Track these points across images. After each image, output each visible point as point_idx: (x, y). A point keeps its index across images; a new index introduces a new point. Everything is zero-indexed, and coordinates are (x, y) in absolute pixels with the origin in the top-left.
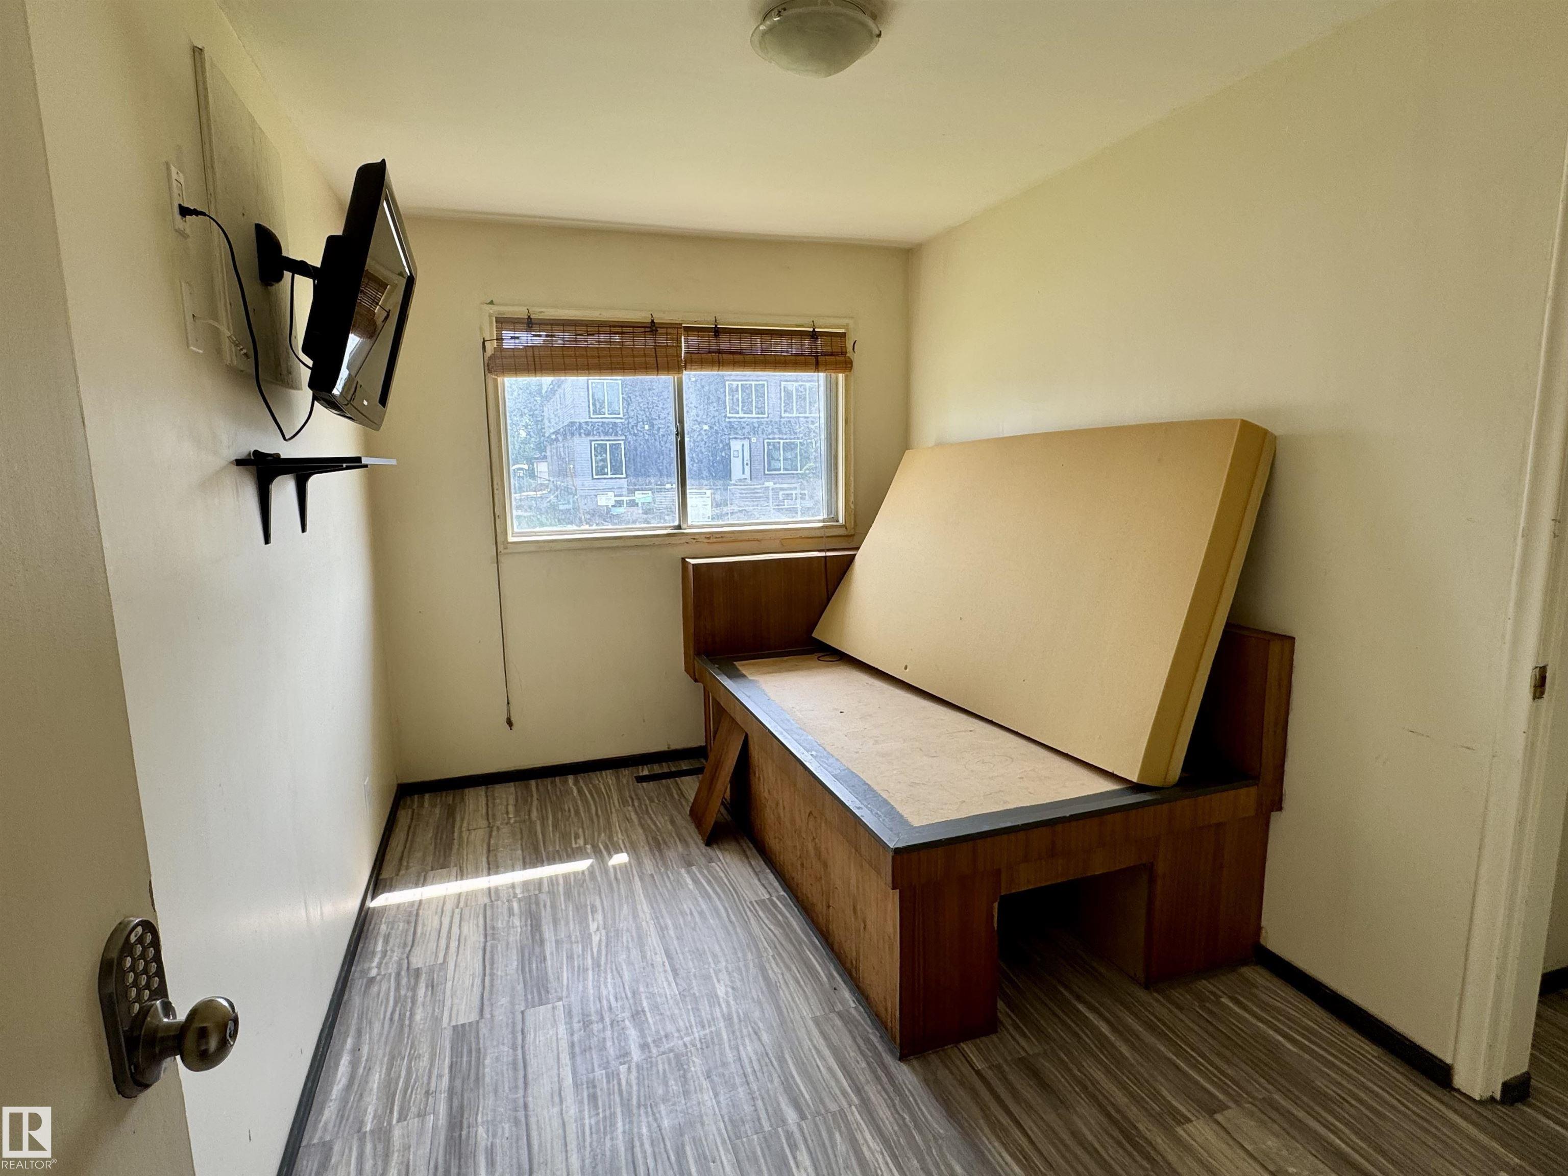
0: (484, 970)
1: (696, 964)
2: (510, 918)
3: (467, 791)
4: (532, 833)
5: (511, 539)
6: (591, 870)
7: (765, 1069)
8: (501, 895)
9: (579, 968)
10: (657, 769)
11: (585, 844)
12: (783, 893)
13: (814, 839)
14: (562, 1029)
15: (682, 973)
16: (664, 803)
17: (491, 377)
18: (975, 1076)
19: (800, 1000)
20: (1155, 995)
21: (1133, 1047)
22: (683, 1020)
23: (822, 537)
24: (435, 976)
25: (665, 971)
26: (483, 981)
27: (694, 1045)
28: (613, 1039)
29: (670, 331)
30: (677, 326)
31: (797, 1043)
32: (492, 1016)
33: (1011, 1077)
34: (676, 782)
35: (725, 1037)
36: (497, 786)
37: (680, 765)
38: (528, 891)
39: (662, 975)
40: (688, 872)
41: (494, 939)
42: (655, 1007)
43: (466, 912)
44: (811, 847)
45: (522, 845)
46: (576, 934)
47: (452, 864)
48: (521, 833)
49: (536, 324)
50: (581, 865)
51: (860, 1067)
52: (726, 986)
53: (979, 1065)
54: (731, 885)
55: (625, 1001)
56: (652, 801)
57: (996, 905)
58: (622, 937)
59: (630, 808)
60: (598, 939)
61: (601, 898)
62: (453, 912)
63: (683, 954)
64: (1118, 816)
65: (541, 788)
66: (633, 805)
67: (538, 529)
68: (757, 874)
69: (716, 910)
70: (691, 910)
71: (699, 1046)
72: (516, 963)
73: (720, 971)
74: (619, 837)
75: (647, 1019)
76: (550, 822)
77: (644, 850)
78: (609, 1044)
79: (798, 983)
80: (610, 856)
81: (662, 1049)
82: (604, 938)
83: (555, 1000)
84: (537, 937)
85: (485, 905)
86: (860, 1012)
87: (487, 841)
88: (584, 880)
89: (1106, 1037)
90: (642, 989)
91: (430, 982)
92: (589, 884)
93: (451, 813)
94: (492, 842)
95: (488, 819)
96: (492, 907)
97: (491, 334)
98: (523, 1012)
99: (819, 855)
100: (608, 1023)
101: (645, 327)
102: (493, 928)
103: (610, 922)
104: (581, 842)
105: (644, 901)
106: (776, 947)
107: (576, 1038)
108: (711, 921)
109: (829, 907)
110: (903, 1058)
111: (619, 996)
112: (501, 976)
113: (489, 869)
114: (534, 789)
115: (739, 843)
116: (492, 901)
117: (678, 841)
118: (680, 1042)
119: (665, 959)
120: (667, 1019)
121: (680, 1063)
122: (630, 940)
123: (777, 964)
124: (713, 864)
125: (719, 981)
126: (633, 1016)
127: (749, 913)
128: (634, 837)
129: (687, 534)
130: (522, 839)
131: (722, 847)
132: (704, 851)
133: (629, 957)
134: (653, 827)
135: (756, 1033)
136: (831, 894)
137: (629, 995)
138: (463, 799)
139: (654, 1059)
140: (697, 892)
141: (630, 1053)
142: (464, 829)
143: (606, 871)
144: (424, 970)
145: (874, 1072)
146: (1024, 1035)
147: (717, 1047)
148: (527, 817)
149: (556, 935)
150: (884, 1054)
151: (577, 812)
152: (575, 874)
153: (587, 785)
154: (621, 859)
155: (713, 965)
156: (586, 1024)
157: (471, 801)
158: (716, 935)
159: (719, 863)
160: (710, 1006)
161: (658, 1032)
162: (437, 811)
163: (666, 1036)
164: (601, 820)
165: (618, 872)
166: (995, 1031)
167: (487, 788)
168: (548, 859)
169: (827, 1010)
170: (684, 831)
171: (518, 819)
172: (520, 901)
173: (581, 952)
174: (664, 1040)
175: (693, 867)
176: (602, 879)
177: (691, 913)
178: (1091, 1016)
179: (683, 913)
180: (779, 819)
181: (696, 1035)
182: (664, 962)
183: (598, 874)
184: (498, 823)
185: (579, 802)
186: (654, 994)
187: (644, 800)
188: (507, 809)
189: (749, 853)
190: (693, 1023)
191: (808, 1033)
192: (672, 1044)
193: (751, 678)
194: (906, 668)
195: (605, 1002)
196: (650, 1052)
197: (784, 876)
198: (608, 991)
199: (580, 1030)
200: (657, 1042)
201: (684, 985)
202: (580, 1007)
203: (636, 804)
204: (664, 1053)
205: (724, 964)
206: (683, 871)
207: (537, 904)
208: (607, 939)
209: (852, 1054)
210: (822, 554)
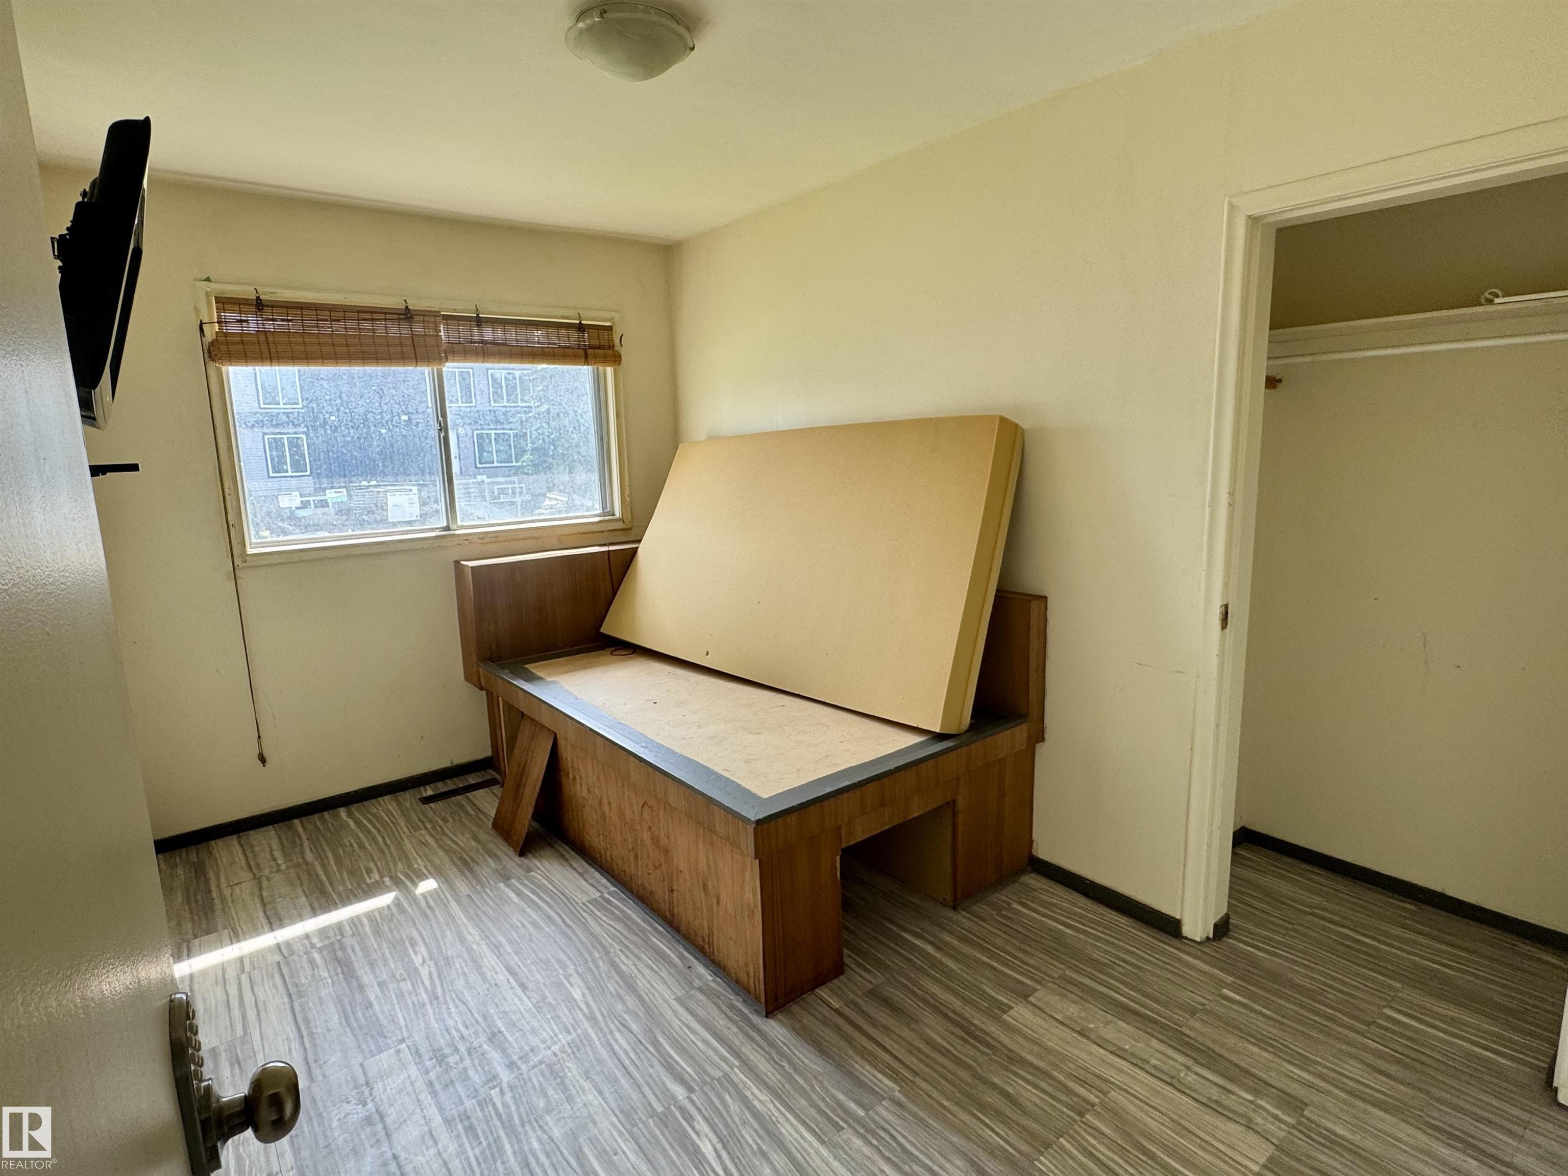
0: (299, 1031)
1: (544, 974)
2: (313, 969)
3: (213, 843)
4: (313, 876)
5: (250, 551)
6: (397, 903)
7: (642, 1056)
8: (296, 948)
9: (414, 1004)
10: (442, 787)
11: (382, 877)
12: (613, 889)
13: (650, 828)
14: (413, 1071)
15: (530, 985)
16: (459, 820)
17: (212, 366)
18: (836, 1016)
19: (660, 987)
20: (963, 913)
21: (958, 961)
22: (545, 1030)
23: (603, 531)
24: (239, 1051)
25: (512, 988)
26: (302, 1044)
27: (563, 1052)
28: (475, 1066)
29: (426, 319)
30: (435, 314)
31: (666, 1025)
32: (325, 1077)
33: (866, 1009)
34: (467, 798)
35: (594, 1037)
36: (251, 832)
37: (467, 780)
38: (328, 938)
39: (510, 992)
40: (508, 886)
41: (301, 997)
42: (512, 1025)
43: (256, 975)
44: (646, 836)
45: (304, 892)
46: (400, 972)
47: (220, 927)
48: (299, 878)
49: (267, 306)
50: (385, 899)
51: (732, 1032)
52: (580, 988)
53: (836, 1005)
54: (558, 890)
55: (478, 1026)
56: (445, 820)
57: (838, 858)
58: (454, 964)
59: (423, 832)
60: (427, 971)
61: (417, 929)
62: (239, 979)
63: (526, 966)
64: (930, 763)
65: (310, 827)
66: (426, 829)
67: (281, 538)
68: (581, 875)
69: (549, 918)
70: (522, 923)
71: (569, 1051)
72: (337, 1016)
73: (570, 975)
74: (419, 864)
75: (506, 1039)
76: (332, 862)
77: (452, 872)
78: (471, 1073)
79: (653, 970)
80: (416, 885)
81: (532, 1063)
82: (434, 970)
83: (396, 1043)
84: (355, 983)
85: (278, 963)
86: (718, 984)
87: (257, 893)
88: (392, 915)
89: (934, 957)
90: (492, 1011)
91: (234, 1059)
92: (400, 918)
93: (200, 870)
94: (265, 894)
95: (251, 870)
96: (288, 964)
97: (211, 315)
98: (362, 1065)
99: (656, 841)
100: (465, 1053)
101: (399, 314)
102: (297, 985)
103: (435, 951)
104: (376, 876)
105: (468, 924)
106: (621, 941)
107: (432, 1075)
108: (547, 929)
109: (672, 891)
110: (768, 1015)
111: (468, 1023)
112: (324, 1034)
113: (270, 923)
114: (300, 829)
115: (552, 847)
116: (285, 958)
117: (487, 856)
118: (549, 1053)
119: (509, 976)
120: (528, 1034)
121: (554, 1072)
122: (463, 965)
123: (627, 957)
124: (533, 873)
125: (571, 985)
126: (490, 1039)
127: (584, 914)
128: (437, 861)
129: (459, 535)
130: (301, 884)
131: (537, 855)
132: (519, 862)
133: (467, 982)
134: (454, 847)
135: (623, 1025)
136: (675, 878)
137: (480, 1020)
138: (210, 853)
139: (525, 1076)
140: (523, 903)
141: (498, 1075)
142: (223, 886)
143: (414, 900)
144: (222, 1048)
145: (746, 1034)
146: (866, 970)
147: (588, 1049)
148: (301, 860)
149: (376, 977)
150: (750, 1015)
151: (361, 846)
152: (380, 910)
153: (363, 815)
154: (428, 885)
155: (561, 971)
156: (441, 1059)
157: (222, 854)
158: (556, 942)
159: (539, 872)
160: (569, 1010)
161: (521, 1048)
162: (180, 871)
163: (532, 1050)
164: (392, 849)
165: (430, 899)
166: (842, 973)
167: (239, 837)
168: (342, 901)
169: (687, 989)
170: (492, 846)
171: (290, 864)
172: (320, 950)
173: (411, 989)
174: (531, 1054)
175: (513, 880)
176: (413, 910)
177: (524, 926)
178: (918, 942)
179: (513, 926)
180: (604, 817)
181: (564, 1042)
182: (508, 980)
183: (407, 906)
184: (266, 872)
185: (360, 835)
186: (506, 1013)
187: (436, 821)
188: (272, 855)
189: (567, 856)
190: (557, 1031)
191: (675, 1013)
192: (541, 1056)
193: (549, 680)
194: (707, 654)
195: (454, 1032)
196: (519, 1069)
197: (613, 871)
198: (454, 1020)
199: (435, 1067)
200: (524, 1058)
201: (535, 996)
202: (428, 1044)
203: (428, 826)
204: (534, 1067)
205: (572, 967)
206: (502, 885)
207: (343, 948)
208: (438, 970)
209: (721, 1023)
210: (605, 549)
